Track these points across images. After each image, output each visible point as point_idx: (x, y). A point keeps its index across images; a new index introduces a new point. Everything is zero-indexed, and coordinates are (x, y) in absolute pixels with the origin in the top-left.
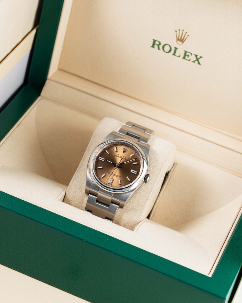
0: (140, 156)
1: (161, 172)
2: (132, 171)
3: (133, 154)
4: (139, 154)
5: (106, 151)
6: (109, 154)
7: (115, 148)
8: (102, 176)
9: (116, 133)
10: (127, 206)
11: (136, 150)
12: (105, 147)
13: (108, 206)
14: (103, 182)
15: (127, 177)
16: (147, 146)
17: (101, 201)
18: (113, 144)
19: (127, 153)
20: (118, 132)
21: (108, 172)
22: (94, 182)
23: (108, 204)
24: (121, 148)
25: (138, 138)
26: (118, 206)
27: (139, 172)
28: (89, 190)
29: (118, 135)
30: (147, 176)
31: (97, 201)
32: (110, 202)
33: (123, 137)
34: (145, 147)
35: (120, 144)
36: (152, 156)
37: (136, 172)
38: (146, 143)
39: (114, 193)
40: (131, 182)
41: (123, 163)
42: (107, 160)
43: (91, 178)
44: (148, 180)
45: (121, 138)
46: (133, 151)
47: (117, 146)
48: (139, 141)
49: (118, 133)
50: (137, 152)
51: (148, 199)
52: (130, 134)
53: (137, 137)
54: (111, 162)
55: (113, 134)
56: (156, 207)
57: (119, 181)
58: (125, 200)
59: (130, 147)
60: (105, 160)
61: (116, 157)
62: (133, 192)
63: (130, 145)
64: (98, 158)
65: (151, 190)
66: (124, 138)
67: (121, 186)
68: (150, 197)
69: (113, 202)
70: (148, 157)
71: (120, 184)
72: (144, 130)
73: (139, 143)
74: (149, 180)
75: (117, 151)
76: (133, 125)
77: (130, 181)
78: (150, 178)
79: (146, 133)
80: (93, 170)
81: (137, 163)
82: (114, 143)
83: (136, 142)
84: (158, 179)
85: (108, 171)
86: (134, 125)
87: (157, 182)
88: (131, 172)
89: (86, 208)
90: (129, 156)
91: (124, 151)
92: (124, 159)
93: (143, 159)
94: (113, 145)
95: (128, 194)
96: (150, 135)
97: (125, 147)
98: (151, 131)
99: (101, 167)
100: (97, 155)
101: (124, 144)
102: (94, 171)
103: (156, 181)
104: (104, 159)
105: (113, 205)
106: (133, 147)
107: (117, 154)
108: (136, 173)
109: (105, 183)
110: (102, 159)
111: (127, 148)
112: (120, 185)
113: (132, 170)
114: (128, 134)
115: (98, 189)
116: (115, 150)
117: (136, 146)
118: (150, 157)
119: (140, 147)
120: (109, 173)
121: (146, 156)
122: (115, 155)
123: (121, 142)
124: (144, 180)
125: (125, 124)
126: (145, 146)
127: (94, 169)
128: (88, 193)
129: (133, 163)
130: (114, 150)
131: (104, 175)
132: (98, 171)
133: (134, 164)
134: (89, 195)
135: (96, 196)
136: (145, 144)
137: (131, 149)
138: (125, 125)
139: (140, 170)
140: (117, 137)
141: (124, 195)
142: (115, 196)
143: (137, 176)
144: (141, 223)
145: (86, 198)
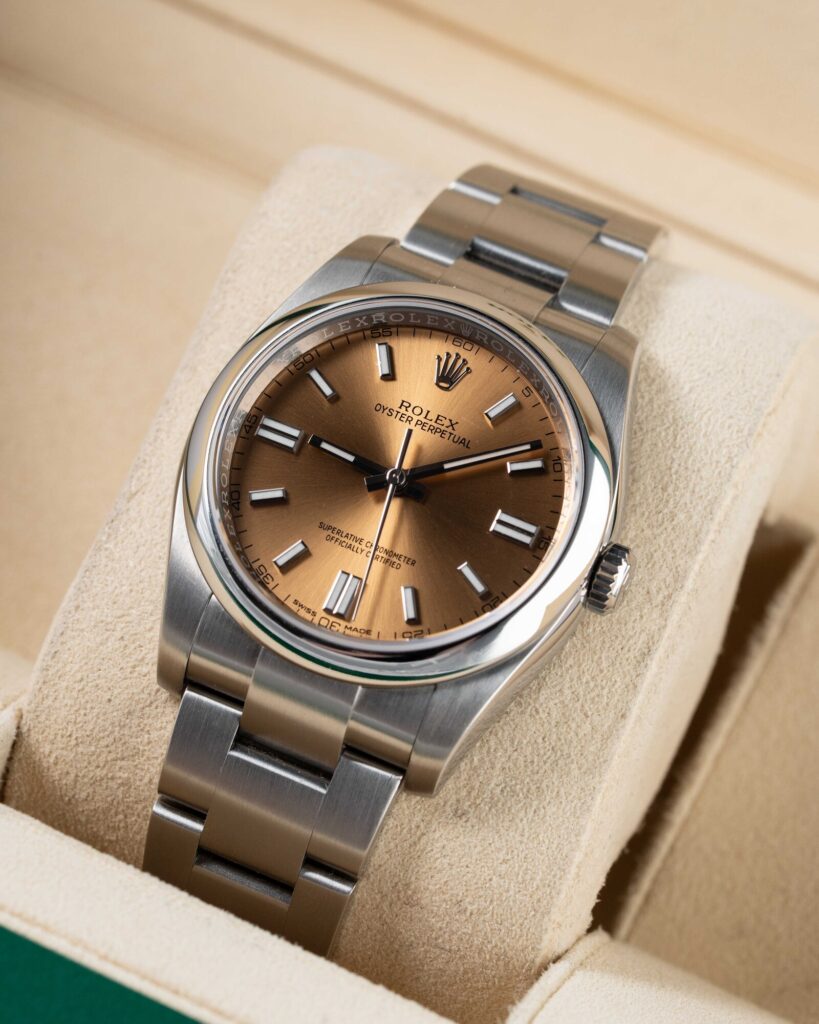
0: (560, 415)
1: (719, 515)
2: (500, 522)
3: (508, 401)
4: (550, 400)
5: (315, 375)
6: (335, 399)
7: (379, 353)
8: (283, 558)
9: (392, 243)
10: (475, 769)
11: (530, 373)
12: (305, 346)
13: (322, 774)
14: (290, 603)
15: (464, 568)
16: (611, 341)
17: (267, 739)
18: (362, 322)
19: (463, 388)
20: (403, 243)
21: (322, 526)
22: (223, 597)
23: (326, 763)
24: (420, 357)
25: (550, 284)
26: (397, 779)
27: (553, 529)
28: (184, 661)
29: (404, 260)
30: (610, 556)
31: (244, 740)
32: (340, 747)
33: (437, 273)
34: (595, 347)
35: (415, 326)
36: (651, 401)
37: (532, 529)
38: (606, 321)
39: (364, 685)
40: (490, 600)
41: (437, 468)
42: (316, 442)
43: (198, 573)
44: (615, 587)
45: (426, 279)
46: (510, 375)
47: (394, 343)
48: (554, 305)
49: (403, 248)
50: (540, 386)
51: (623, 716)
52: (488, 253)
53: (538, 272)
54: (351, 458)
55: (366, 253)
56: (672, 849)
57: (406, 597)
58: (445, 737)
59: (488, 348)
60: (301, 442)
61: (383, 417)
62: (504, 680)
63: (492, 336)
64: (251, 422)
65: (647, 653)
66: (444, 283)
67: (420, 635)
68: (640, 697)
69: (356, 748)
70: (620, 418)
71: (412, 615)
72: (595, 221)
73: (551, 316)
74: (623, 591)
75: (390, 377)
76: (515, 191)
77: (485, 596)
78: (631, 573)
79: (606, 241)
80: (217, 514)
81: (537, 464)
82: (369, 319)
83: (535, 310)
84: (696, 567)
85: (327, 522)
86: (521, 186)
87: (689, 584)
88: (494, 526)
89: (160, 792)
90: (481, 412)
91: (447, 378)
92: (443, 433)
93: (588, 449)
94: (363, 330)
95: (467, 692)
96: (636, 261)
97: (453, 350)
98: (643, 234)
99: (278, 493)
100: (246, 406)
101: (448, 325)
102: (224, 522)
103: (685, 577)
104: (295, 433)
105: (358, 770)
106: (508, 346)
107: (392, 395)
108: (527, 540)
109: (302, 613)
110: (282, 433)
111: (464, 354)
112: (410, 622)
113: (499, 515)
114: (473, 254)
115: (252, 651)
116: (381, 366)
117: (537, 337)
118: (634, 407)
119: (561, 345)
120: (334, 534)
121: (607, 414)
122: (381, 408)
123: (421, 313)
124: (589, 587)
125: (453, 185)
126: (598, 337)
127: (221, 506)
128: (180, 679)
129: (510, 468)
130: (372, 369)
131: (296, 548)
132: (254, 520)
133: (514, 473)
134: (187, 692)
135: (238, 703)
136: (601, 325)
137: (496, 360)
138: (454, 193)
139: (556, 513)
140: (399, 274)
141: (440, 698)
142: (377, 701)
143: (539, 559)
144: (556, 972)
145: (164, 719)
